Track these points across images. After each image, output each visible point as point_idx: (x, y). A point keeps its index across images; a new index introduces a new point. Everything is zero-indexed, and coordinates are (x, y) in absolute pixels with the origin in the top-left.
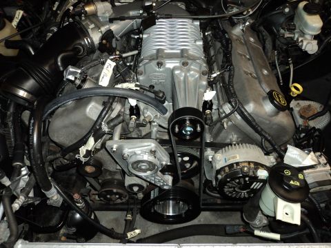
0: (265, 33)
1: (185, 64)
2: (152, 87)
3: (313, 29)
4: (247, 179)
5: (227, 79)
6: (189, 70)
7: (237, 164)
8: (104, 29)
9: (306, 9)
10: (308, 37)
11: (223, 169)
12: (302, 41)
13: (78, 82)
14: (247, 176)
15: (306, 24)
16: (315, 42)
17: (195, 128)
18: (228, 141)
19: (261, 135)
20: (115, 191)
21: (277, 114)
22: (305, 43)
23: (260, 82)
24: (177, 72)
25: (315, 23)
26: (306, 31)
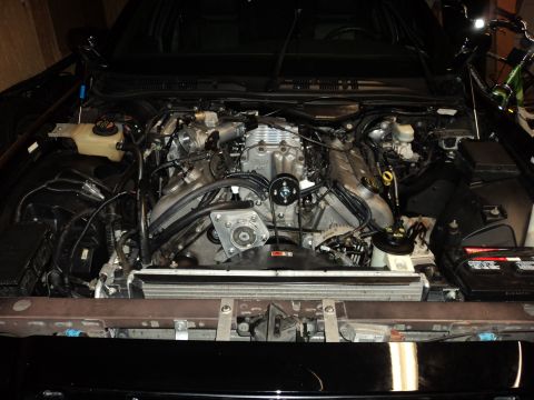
0: (366, 147)
1: (283, 149)
2: (254, 171)
3: (405, 136)
6: (287, 154)
8: (210, 132)
9: (398, 121)
10: (404, 144)
15: (399, 133)
16: (410, 147)
17: (291, 190)
19: (358, 217)
21: (371, 197)
22: (399, 148)
24: (277, 156)
25: (407, 132)
26: (401, 139)
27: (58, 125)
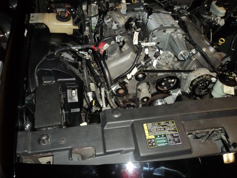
1: (176, 30)
4: (207, 82)
5: (188, 39)
6: (178, 33)
7: (202, 76)
9: (217, 4)
10: (219, 18)
11: (194, 80)
12: (217, 20)
13: (121, 44)
14: (207, 81)
15: (218, 12)
16: (223, 20)
18: (192, 69)
20: (132, 104)
22: (219, 21)
23: (203, 40)
25: (222, 11)
26: (218, 15)
27: (31, 15)
